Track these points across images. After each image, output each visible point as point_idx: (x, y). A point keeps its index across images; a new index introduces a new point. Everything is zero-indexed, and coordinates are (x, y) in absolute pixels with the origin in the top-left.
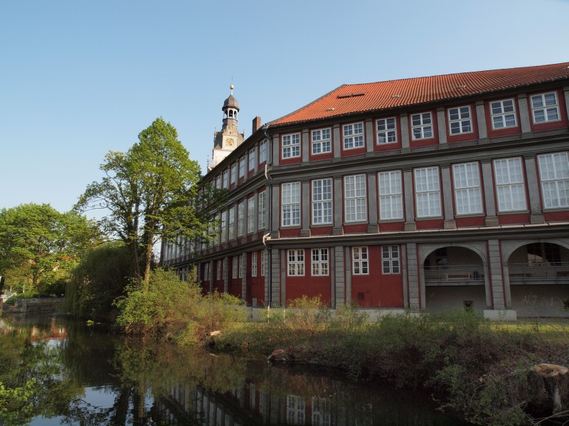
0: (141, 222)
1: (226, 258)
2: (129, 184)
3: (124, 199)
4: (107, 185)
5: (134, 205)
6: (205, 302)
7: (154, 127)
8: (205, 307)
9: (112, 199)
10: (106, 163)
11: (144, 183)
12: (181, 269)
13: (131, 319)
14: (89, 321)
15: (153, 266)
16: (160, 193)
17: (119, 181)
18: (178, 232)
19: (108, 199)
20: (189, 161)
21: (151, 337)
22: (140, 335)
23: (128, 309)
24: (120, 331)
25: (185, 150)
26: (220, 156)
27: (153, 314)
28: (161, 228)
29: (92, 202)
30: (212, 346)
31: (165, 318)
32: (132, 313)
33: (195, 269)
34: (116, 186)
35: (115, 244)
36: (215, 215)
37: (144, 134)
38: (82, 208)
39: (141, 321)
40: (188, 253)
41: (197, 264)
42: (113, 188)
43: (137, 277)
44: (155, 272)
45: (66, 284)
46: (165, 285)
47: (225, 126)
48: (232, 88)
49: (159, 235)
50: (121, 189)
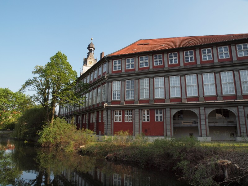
0: (50, 97)
1: (88, 114)
2: (45, 80)
3: (43, 87)
4: (35, 80)
5: (47, 89)
6: (78, 133)
7: (57, 55)
8: (78, 135)
9: (37, 87)
10: (35, 70)
11: (52, 80)
12: (68, 118)
13: (44, 140)
14: (25, 141)
15: (55, 117)
16: (59, 84)
17: (40, 79)
18: (66, 102)
19: (35, 87)
20: (72, 70)
21: (54, 148)
22: (49, 147)
23: (43, 135)
24: (39, 146)
25: (70, 66)
26: (86, 69)
27: (55, 138)
28: (59, 100)
29: (28, 88)
30: (81, 152)
31: (60, 140)
32: (45, 137)
33: (74, 118)
34: (39, 81)
35: (38, 106)
36: (83, 94)
37: (52, 58)
38: (23, 90)
39: (49, 141)
40: (71, 111)
41: (75, 116)
42: (38, 82)
43: (48, 121)
44: (56, 119)
45: (15, 124)
46: (60, 125)
47: (88, 56)
48: (92, 39)
49: (58, 103)
50: (41, 82)
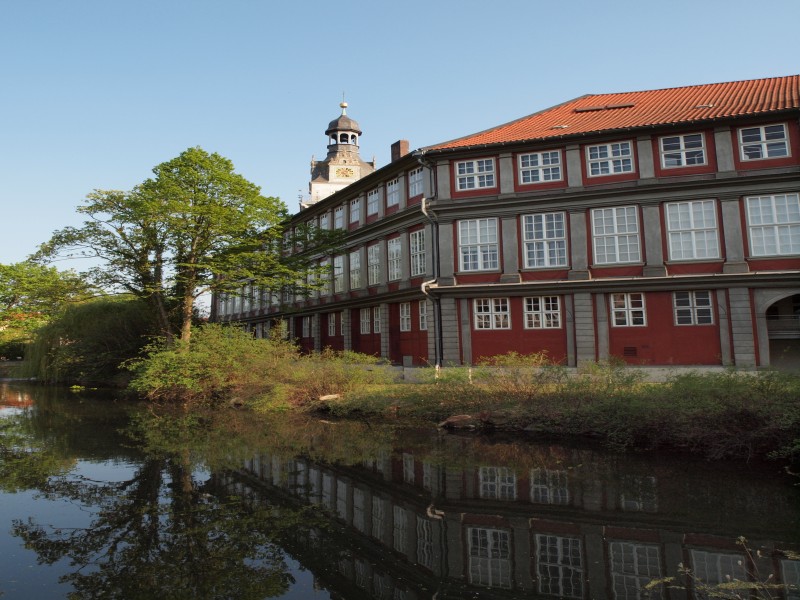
0: (169, 271)
2: (139, 227)
3: (131, 245)
4: (94, 230)
5: (153, 252)
6: (306, 361)
7: (184, 159)
8: (308, 369)
9: (107, 246)
10: (91, 203)
11: (171, 226)
12: (254, 325)
13: (158, 384)
14: (75, 387)
15: (198, 322)
16: (205, 237)
17: (118, 225)
18: (245, 281)
19: (99, 247)
20: (264, 199)
21: (200, 403)
22: (178, 401)
23: (150, 371)
24: (138, 398)
25: (252, 185)
26: (323, 191)
27: (203, 377)
28: (211, 277)
29: (63, 251)
30: (324, 411)
31: (228, 381)
32: (159, 377)
33: (284, 325)
34: (113, 231)
35: (119, 297)
36: (320, 260)
37: (166, 168)
38: (45, 257)
39: (178, 386)
40: (267, 305)
41: (288, 319)
42: (107, 233)
43: (166, 335)
44: (202, 329)
45: (24, 346)
46: (223, 344)
47: (333, 151)
48: (343, 107)
49: (206, 287)
50: (123, 235)
